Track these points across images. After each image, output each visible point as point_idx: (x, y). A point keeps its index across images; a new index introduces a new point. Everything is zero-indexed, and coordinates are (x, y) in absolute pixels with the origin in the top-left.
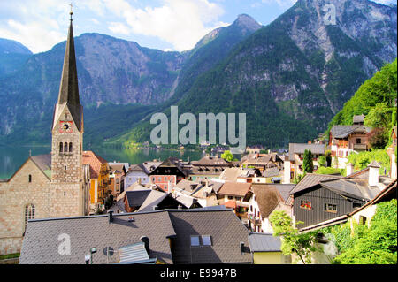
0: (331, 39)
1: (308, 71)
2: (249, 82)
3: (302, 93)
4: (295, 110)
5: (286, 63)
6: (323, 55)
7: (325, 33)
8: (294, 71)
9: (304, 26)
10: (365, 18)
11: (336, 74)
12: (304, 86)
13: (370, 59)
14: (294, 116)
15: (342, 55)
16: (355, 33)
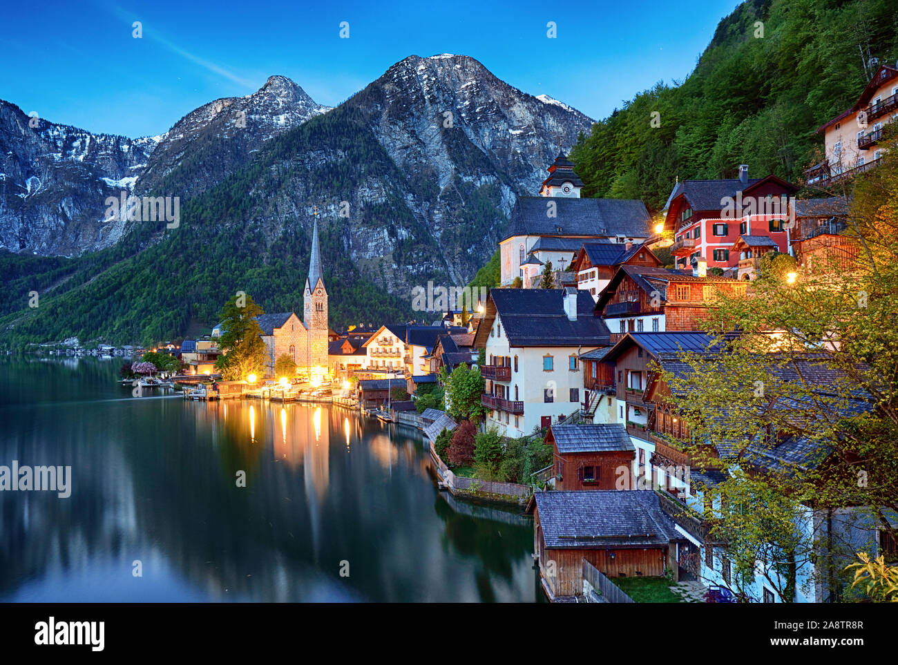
0: (449, 149)
1: (410, 204)
2: (301, 218)
3: (401, 244)
4: (389, 275)
5: (370, 188)
6: (435, 175)
7: (438, 138)
8: (386, 204)
9: (402, 119)
10: (504, 117)
11: (457, 213)
12: (403, 233)
13: (512, 189)
14: (386, 286)
15: (466, 179)
16: (487, 141)
